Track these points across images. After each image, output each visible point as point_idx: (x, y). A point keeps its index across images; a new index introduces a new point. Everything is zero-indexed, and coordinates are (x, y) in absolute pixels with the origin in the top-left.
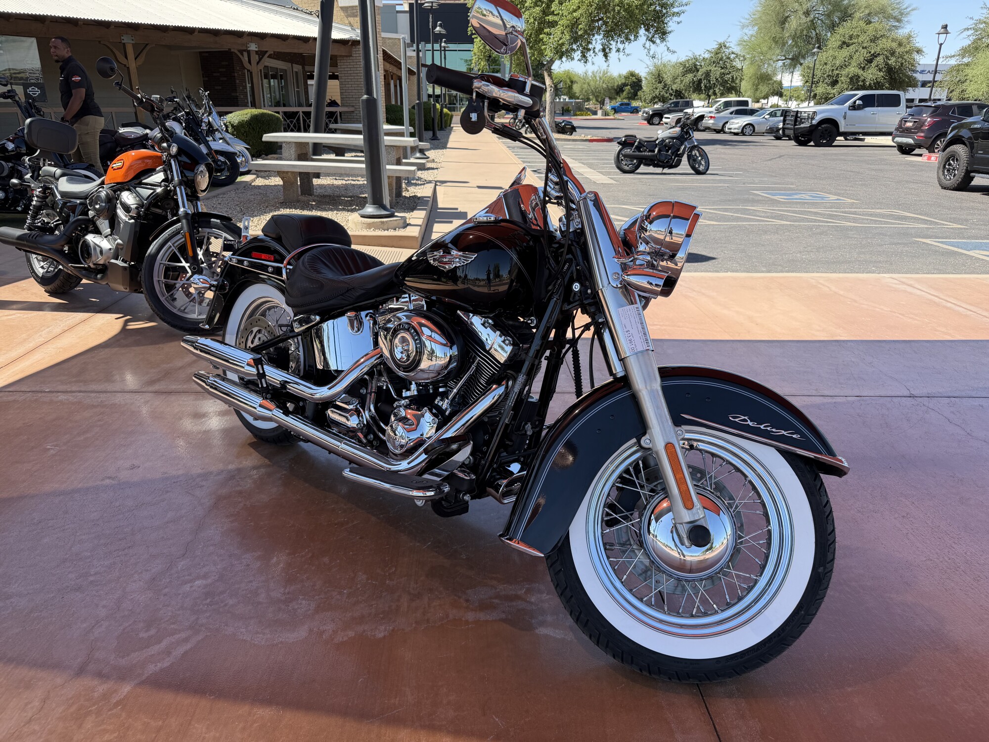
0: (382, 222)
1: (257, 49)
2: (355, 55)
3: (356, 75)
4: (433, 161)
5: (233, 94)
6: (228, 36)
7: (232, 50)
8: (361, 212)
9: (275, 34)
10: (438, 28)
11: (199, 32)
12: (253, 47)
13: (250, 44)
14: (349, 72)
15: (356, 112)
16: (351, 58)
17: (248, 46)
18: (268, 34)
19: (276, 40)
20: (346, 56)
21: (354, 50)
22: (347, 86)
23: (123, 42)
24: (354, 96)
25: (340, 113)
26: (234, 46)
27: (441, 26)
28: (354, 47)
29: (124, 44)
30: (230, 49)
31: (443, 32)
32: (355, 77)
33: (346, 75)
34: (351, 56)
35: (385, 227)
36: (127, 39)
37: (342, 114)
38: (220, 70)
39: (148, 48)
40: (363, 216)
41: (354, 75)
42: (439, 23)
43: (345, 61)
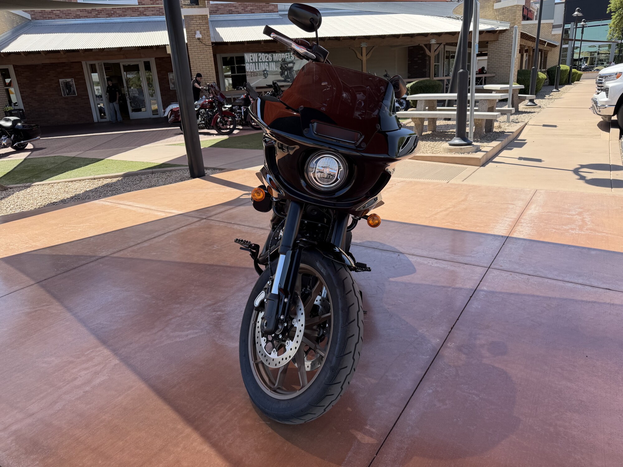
0: (461, 149)
1: (435, 43)
2: (500, 40)
3: (499, 52)
4: (540, 107)
5: (424, 70)
6: (419, 37)
7: (421, 45)
8: (450, 142)
9: (448, 32)
10: (576, 13)
11: (402, 36)
12: (433, 41)
13: (432, 40)
14: (495, 51)
15: (496, 77)
16: (497, 42)
17: (431, 41)
18: (443, 32)
19: (448, 35)
20: (494, 41)
21: (500, 36)
22: (492, 60)
23: (361, 46)
24: (496, 66)
25: (485, 77)
26: (421, 42)
27: (578, 11)
28: (500, 34)
29: (362, 48)
30: (419, 44)
31: (580, 14)
32: (499, 54)
33: (493, 53)
34: (498, 40)
35: (463, 152)
36: (364, 45)
37: (487, 79)
38: (419, 56)
39: (374, 48)
40: (451, 145)
41: (498, 52)
42: (577, 8)
43: (494, 44)
